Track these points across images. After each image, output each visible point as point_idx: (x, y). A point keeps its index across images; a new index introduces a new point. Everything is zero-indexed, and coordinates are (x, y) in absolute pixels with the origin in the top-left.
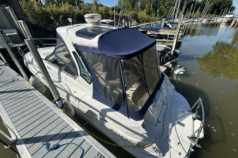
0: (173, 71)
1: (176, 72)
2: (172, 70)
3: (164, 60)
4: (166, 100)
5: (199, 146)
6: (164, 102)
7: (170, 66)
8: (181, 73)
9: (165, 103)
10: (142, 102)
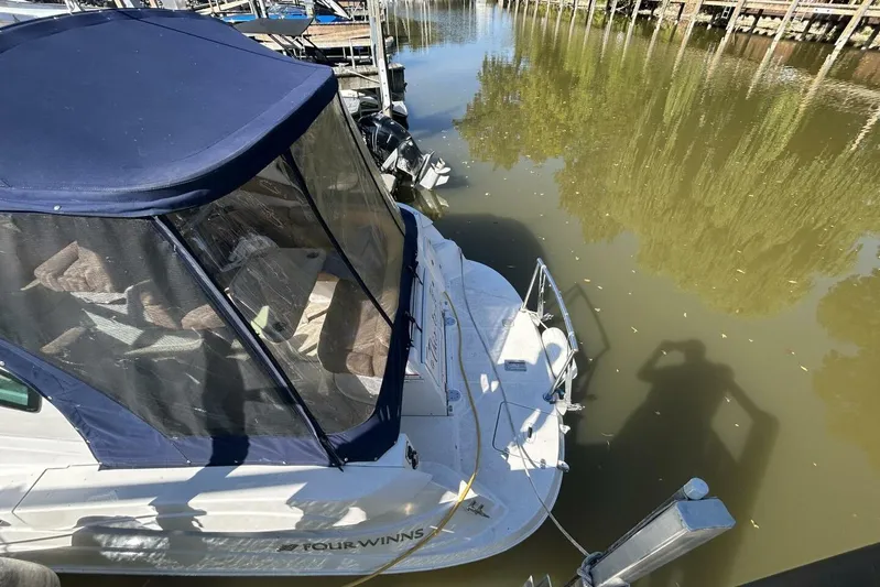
0: (418, 180)
1: (428, 182)
2: (414, 179)
3: (375, 150)
4: (446, 303)
5: (578, 407)
6: (443, 315)
7: (403, 165)
8: (443, 180)
9: (447, 316)
10: (371, 358)
